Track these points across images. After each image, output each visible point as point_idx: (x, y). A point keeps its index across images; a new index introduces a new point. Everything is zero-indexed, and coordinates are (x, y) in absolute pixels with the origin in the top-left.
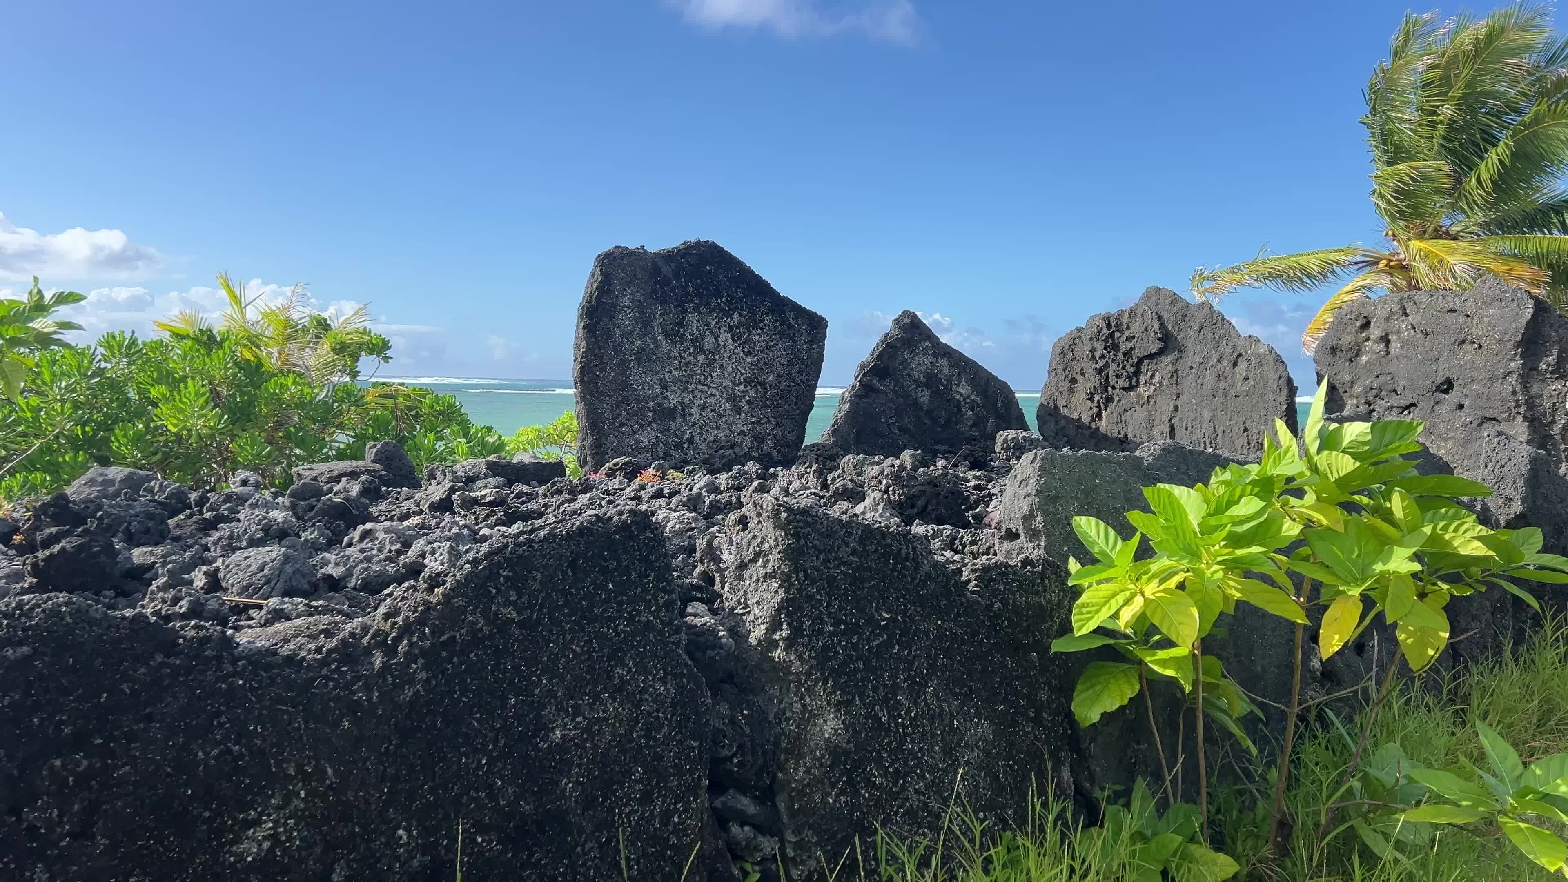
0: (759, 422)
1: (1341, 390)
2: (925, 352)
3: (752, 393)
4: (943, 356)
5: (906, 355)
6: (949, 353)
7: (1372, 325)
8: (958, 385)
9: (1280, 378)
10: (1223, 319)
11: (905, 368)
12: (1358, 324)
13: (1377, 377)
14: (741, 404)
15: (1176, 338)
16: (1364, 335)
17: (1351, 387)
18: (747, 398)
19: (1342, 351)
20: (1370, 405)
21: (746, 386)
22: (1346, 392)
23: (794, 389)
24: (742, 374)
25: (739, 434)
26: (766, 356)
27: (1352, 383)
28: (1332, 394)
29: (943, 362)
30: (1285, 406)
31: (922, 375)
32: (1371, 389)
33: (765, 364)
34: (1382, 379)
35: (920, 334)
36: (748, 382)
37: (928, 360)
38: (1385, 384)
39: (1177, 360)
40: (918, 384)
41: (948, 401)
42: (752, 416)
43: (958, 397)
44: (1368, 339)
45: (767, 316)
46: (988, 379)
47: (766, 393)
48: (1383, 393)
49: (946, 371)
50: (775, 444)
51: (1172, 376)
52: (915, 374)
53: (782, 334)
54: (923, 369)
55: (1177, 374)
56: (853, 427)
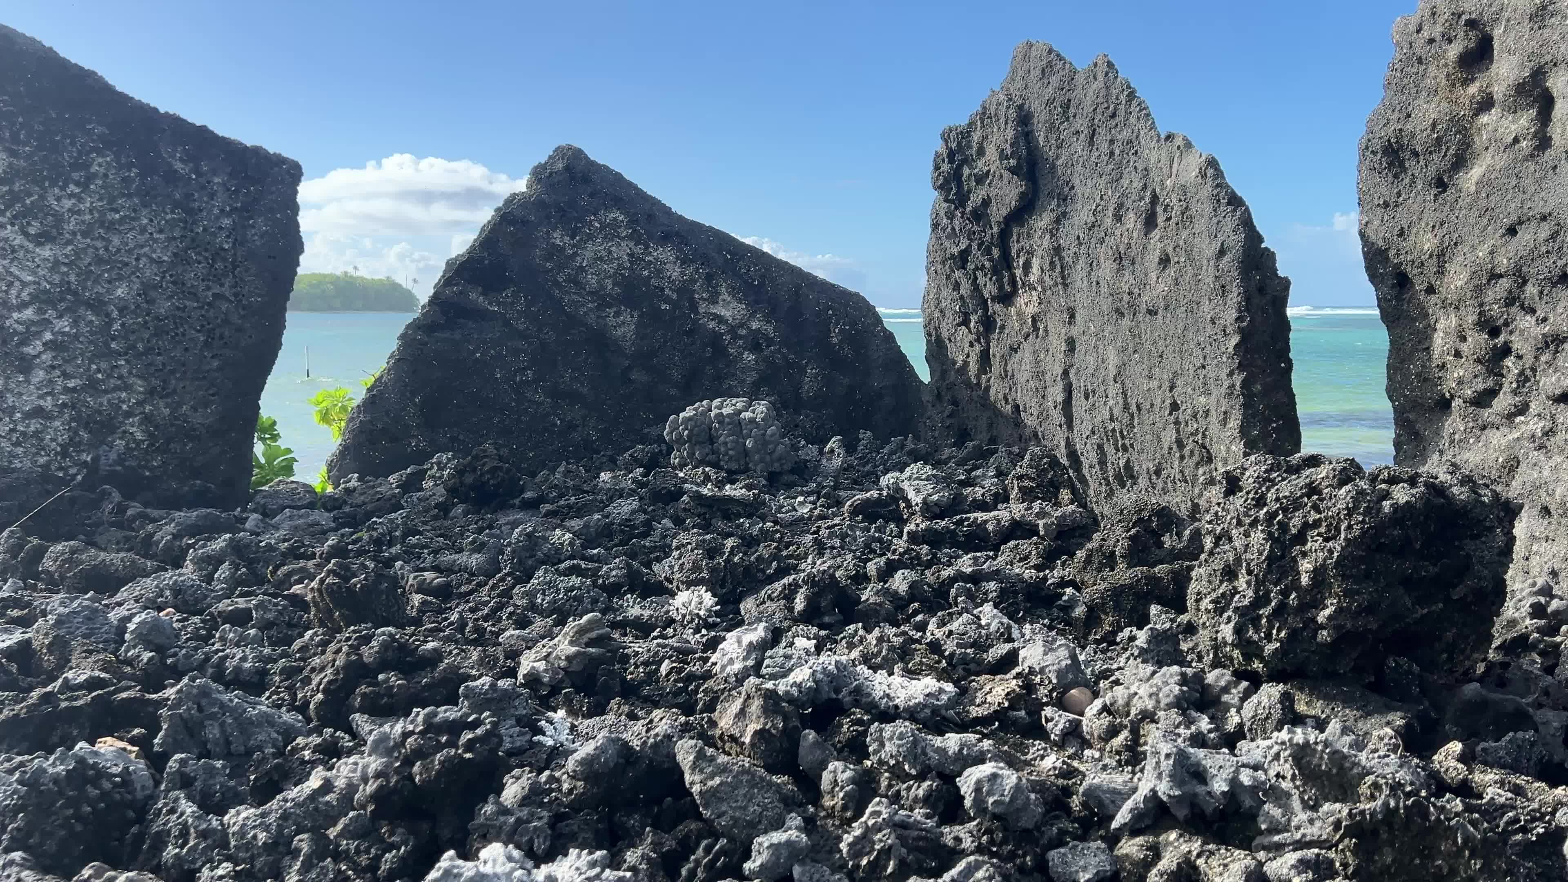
0: (92, 386)
1: (1420, 286)
2: (610, 231)
3: (64, 325)
4: (665, 239)
5: (557, 238)
6: (677, 234)
7: (1496, 45)
8: (713, 300)
9: (1222, 253)
10: (1132, 96)
11: (561, 267)
12: (1454, 51)
13: (1512, 231)
14: (29, 350)
15: (1053, 166)
16: (1473, 89)
17: (1441, 272)
18: (48, 336)
19: (1416, 154)
20: (1494, 332)
21: (40, 311)
22: (1431, 290)
23: (196, 314)
24: (24, 284)
25: (28, 416)
26: (99, 244)
27: (1442, 257)
28: (1398, 298)
29: (664, 254)
30: (1235, 340)
31: (609, 283)
32: (1494, 276)
33: (99, 261)
34: (1525, 236)
35: (591, 195)
36: (42, 299)
37: (622, 250)
38: (1533, 256)
39: (1058, 221)
40: (603, 301)
41: (690, 333)
42: (66, 376)
43: (712, 325)
44: (1486, 104)
45: (100, 154)
46: (798, 287)
47: (109, 325)
48: (1531, 290)
49: (675, 272)
50: (151, 435)
51: (1052, 263)
52: (592, 280)
53: (147, 196)
54: (610, 268)
55: (1061, 259)
56: (414, 394)
